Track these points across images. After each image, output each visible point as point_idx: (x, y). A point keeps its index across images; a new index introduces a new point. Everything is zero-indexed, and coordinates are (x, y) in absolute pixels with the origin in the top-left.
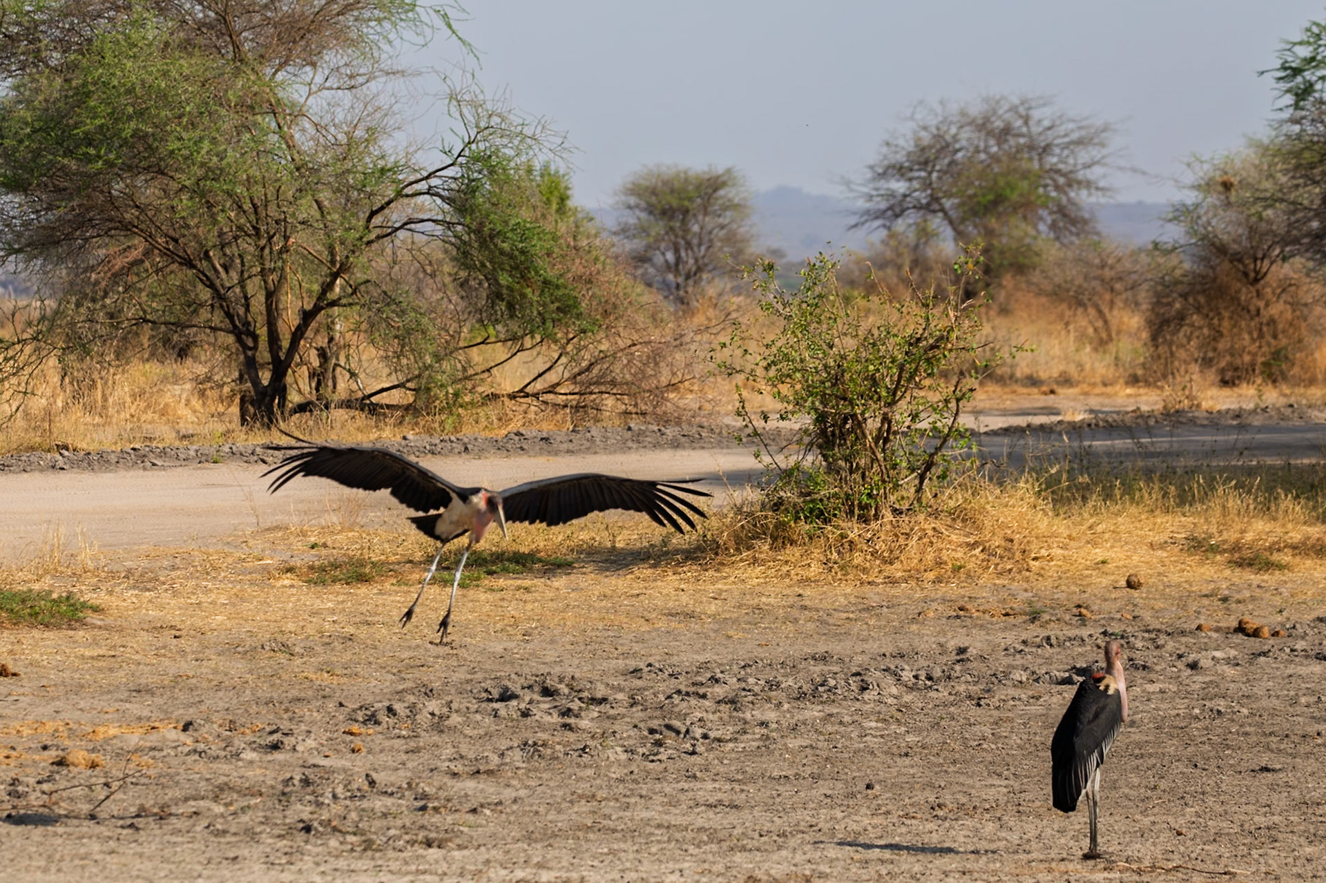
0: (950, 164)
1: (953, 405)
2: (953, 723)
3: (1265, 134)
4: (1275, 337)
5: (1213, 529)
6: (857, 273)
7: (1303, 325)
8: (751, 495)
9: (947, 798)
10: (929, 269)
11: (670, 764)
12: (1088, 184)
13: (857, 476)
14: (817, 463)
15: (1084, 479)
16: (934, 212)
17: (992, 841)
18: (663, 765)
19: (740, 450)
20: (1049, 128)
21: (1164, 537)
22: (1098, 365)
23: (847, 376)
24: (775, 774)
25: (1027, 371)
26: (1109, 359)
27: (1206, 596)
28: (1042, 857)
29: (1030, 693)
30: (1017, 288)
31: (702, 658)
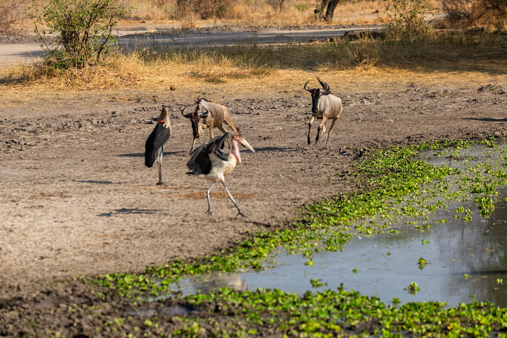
1: (109, 27)
2: (111, 138)
5: (200, 69)
8: (40, 60)
9: (109, 164)
11: (13, 154)
13: (76, 53)
14: (63, 48)
15: (155, 53)
17: (125, 179)
18: (11, 154)
19: (36, 44)
21: (183, 72)
22: (159, 13)
23: (72, 18)
24: (50, 157)
25: (135, 15)
26: (163, 10)
27: (197, 92)
28: (142, 184)
29: (138, 127)
31: (24, 117)
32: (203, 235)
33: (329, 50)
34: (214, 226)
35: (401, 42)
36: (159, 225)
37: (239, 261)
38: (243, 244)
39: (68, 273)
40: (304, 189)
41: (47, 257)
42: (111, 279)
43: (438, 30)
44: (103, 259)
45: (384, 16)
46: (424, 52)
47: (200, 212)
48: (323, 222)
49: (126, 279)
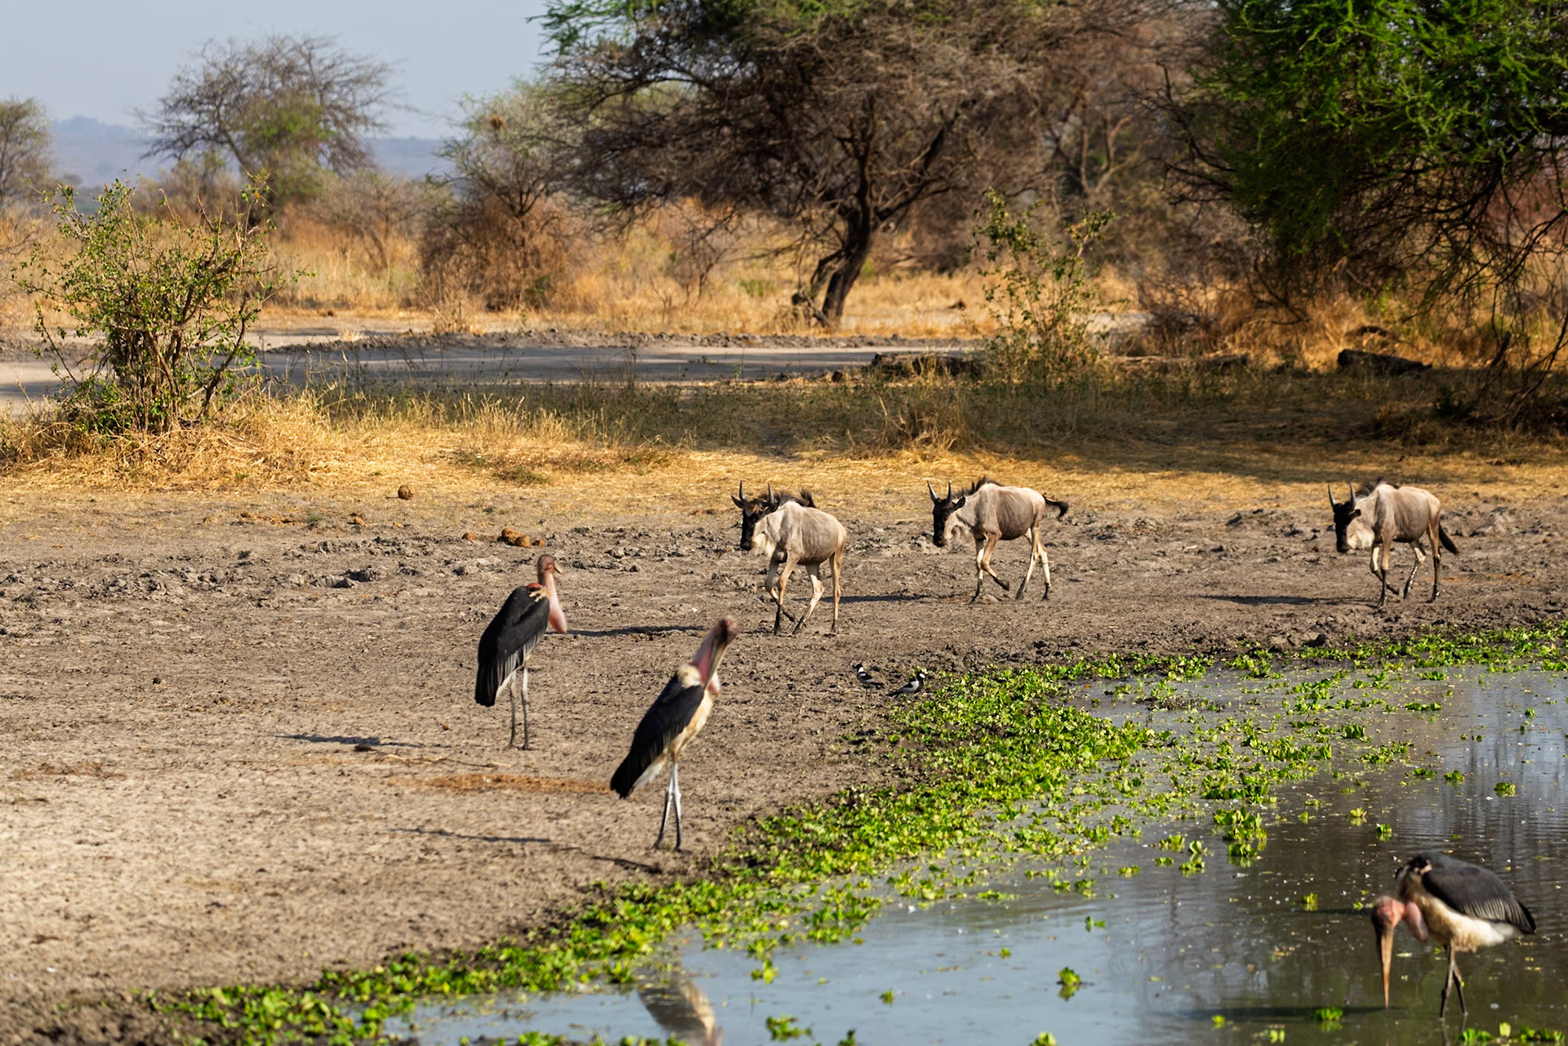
0: (237, 99)
1: (239, 325)
2: (235, 622)
3: (531, 76)
4: (538, 266)
5: (480, 445)
6: (149, 199)
7: (565, 255)
8: (49, 406)
9: (229, 694)
10: (218, 197)
12: (365, 120)
13: (148, 390)
14: (111, 377)
15: (360, 396)
16: (222, 143)
19: (38, 363)
20: (330, 67)
21: (434, 451)
22: (373, 289)
23: (140, 296)
24: (68, 668)
25: (307, 294)
26: (383, 284)
27: (472, 507)
29: (308, 595)
30: (298, 216)
32: (478, 888)
33: (830, 404)
34: (509, 867)
35: (1026, 389)
36: (361, 858)
37: (573, 963)
38: (585, 917)
39: (110, 983)
40: (753, 775)
41: (55, 938)
42: (225, 1001)
43: (1125, 359)
44: (206, 945)
45: (980, 317)
46: (1086, 417)
47: (471, 827)
48: (804, 865)
49: (266, 1001)
